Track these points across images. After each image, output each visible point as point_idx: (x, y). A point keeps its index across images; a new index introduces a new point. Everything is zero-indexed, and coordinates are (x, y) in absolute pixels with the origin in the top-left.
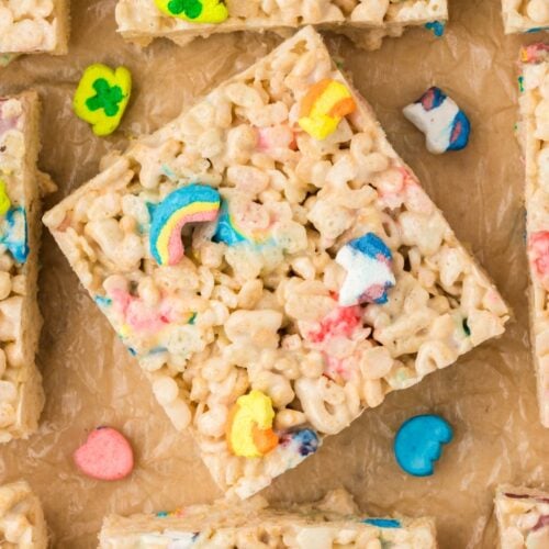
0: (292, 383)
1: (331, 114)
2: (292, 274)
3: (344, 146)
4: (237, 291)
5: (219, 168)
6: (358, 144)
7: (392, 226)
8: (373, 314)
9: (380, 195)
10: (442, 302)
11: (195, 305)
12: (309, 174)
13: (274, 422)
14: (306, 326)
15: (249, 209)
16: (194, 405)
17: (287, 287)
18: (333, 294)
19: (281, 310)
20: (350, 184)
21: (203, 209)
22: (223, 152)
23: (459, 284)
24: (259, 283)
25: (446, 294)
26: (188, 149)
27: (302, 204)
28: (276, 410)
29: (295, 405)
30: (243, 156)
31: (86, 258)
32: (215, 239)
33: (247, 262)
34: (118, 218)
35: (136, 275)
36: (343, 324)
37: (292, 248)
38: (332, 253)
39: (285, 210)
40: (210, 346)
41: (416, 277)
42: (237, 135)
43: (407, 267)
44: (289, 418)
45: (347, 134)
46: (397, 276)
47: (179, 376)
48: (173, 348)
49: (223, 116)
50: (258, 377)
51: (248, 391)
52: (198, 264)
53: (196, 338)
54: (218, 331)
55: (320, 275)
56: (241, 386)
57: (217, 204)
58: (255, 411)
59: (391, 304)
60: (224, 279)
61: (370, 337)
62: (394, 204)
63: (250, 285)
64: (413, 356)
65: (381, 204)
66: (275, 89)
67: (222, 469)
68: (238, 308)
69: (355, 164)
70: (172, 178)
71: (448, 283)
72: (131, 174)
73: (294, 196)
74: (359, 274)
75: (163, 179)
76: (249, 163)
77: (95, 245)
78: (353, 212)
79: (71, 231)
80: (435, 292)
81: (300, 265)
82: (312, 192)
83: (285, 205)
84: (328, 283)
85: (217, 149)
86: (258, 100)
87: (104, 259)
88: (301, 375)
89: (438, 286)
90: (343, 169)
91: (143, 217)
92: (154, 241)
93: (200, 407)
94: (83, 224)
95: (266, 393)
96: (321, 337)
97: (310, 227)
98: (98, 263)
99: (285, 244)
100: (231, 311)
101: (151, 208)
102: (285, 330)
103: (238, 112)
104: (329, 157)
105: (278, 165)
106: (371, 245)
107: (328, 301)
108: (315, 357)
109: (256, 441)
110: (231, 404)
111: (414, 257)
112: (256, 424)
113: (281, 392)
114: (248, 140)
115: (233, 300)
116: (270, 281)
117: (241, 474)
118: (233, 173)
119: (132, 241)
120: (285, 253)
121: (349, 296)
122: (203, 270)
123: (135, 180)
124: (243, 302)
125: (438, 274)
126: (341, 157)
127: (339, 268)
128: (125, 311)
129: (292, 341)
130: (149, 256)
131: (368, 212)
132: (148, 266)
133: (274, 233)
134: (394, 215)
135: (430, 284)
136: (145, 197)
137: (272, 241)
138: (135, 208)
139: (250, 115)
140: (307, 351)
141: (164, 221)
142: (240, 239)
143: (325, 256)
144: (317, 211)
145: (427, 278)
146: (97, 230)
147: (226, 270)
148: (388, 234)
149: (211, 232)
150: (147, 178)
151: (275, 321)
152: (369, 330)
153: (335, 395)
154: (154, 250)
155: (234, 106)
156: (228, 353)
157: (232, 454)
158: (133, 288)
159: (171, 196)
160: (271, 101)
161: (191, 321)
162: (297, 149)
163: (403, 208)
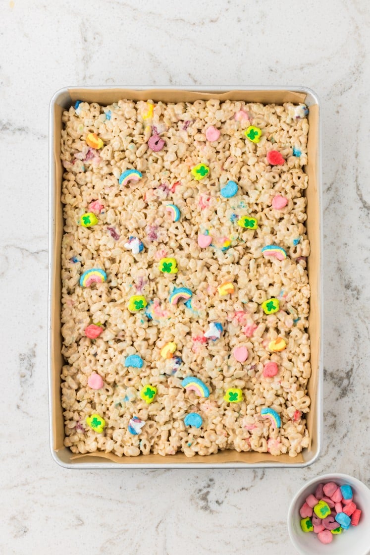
0: (183, 346)
1: (226, 290)
2: (197, 322)
3: (226, 301)
4: (183, 318)
5: (195, 288)
6: (229, 302)
7: (226, 325)
8: (210, 342)
9: (227, 316)
10: (227, 348)
11: (172, 316)
12: (214, 302)
13: (174, 352)
14: (194, 335)
15: (196, 301)
16: (159, 338)
17: (194, 324)
18: (204, 332)
19: (190, 328)
20: (222, 310)
21: (186, 295)
22: (198, 286)
23: (233, 346)
24: (189, 320)
25: (229, 347)
26: (191, 280)
27: (209, 308)
28: (176, 350)
29: (181, 351)
30: (202, 289)
31: (154, 290)
32: (185, 304)
33: (189, 313)
34: (166, 286)
35: (163, 301)
36: (202, 340)
37: (201, 316)
38: (209, 322)
39: (204, 307)
40: (170, 327)
41: (225, 339)
42: (203, 284)
43: (224, 336)
44: (178, 354)
45: (228, 298)
46: (221, 337)
47: (159, 329)
48: (161, 323)
49: (203, 277)
50: (176, 340)
51: (172, 342)
52: (178, 307)
53: (168, 323)
54: (174, 325)
55: (203, 326)
56: (171, 340)
57: (190, 296)
58: (171, 347)
59: (215, 342)
60: (182, 314)
61: (206, 347)
62: (229, 320)
63: (187, 319)
64: (214, 356)
65: (226, 318)
66: (218, 278)
67: (156, 356)
68: (181, 322)
69: (226, 306)
70: (183, 284)
71: (231, 345)
72: (175, 278)
73: (208, 305)
74: (212, 331)
75: (181, 284)
76: (202, 291)
77: (157, 289)
78: (219, 316)
79: (154, 283)
80: (227, 345)
81: (200, 321)
82: (213, 306)
83: (205, 305)
84: (204, 329)
85: (197, 284)
86: (213, 279)
87: (157, 293)
88: (186, 346)
89: (228, 344)
90: (223, 305)
91: (172, 289)
92: (172, 297)
93: (159, 339)
94: (157, 283)
95: (176, 345)
96: (195, 340)
97: (208, 314)
98: (156, 293)
99: (200, 315)
100: (179, 322)
101: (175, 289)
102: (189, 333)
103: (207, 279)
104: (221, 301)
105: (209, 296)
106: (218, 325)
107: (202, 332)
108: (191, 344)
109: (167, 354)
110: (167, 343)
111: (227, 334)
112: (170, 350)
113: (180, 347)
114: (205, 286)
115: (181, 320)
116: (192, 321)
117: (159, 359)
118: (197, 292)
119: (166, 293)
120: (199, 316)
121: (206, 335)
122: (178, 309)
123: (175, 280)
124: (183, 322)
125: (230, 341)
126: (224, 303)
127: (209, 327)
128: (155, 308)
129: (188, 337)
130: (168, 299)
131: (223, 318)
132: (167, 301)
133: (199, 311)
134: (228, 322)
135: (227, 342)
136: (175, 285)
137: (197, 312)
138: (171, 286)
139: (209, 281)
140: (190, 341)
141: (176, 293)
142: (191, 307)
143: (207, 322)
144: (211, 311)
145: (227, 341)
146: (159, 286)
147: (183, 312)
148: (224, 326)
149: (185, 302)
150: (178, 281)
151: (187, 330)
152: (207, 345)
153: (190, 354)
154: (170, 299)
155: (206, 277)
156: (173, 331)
157: (160, 354)
158: (160, 304)
159: (181, 288)
160: (216, 280)
161: (169, 319)
162: (215, 295)
163: (231, 322)
